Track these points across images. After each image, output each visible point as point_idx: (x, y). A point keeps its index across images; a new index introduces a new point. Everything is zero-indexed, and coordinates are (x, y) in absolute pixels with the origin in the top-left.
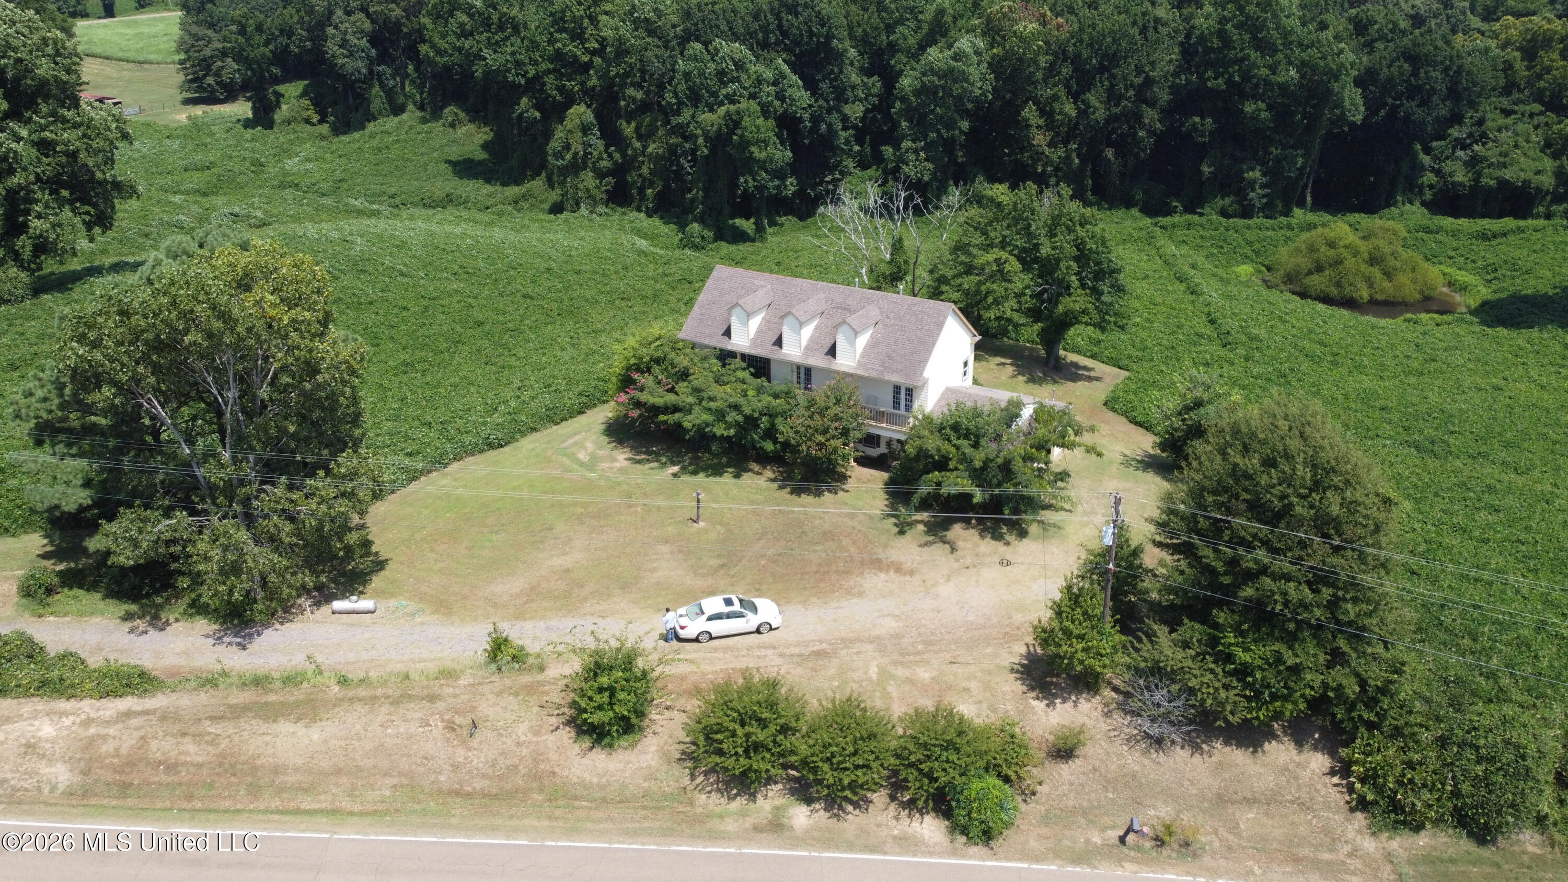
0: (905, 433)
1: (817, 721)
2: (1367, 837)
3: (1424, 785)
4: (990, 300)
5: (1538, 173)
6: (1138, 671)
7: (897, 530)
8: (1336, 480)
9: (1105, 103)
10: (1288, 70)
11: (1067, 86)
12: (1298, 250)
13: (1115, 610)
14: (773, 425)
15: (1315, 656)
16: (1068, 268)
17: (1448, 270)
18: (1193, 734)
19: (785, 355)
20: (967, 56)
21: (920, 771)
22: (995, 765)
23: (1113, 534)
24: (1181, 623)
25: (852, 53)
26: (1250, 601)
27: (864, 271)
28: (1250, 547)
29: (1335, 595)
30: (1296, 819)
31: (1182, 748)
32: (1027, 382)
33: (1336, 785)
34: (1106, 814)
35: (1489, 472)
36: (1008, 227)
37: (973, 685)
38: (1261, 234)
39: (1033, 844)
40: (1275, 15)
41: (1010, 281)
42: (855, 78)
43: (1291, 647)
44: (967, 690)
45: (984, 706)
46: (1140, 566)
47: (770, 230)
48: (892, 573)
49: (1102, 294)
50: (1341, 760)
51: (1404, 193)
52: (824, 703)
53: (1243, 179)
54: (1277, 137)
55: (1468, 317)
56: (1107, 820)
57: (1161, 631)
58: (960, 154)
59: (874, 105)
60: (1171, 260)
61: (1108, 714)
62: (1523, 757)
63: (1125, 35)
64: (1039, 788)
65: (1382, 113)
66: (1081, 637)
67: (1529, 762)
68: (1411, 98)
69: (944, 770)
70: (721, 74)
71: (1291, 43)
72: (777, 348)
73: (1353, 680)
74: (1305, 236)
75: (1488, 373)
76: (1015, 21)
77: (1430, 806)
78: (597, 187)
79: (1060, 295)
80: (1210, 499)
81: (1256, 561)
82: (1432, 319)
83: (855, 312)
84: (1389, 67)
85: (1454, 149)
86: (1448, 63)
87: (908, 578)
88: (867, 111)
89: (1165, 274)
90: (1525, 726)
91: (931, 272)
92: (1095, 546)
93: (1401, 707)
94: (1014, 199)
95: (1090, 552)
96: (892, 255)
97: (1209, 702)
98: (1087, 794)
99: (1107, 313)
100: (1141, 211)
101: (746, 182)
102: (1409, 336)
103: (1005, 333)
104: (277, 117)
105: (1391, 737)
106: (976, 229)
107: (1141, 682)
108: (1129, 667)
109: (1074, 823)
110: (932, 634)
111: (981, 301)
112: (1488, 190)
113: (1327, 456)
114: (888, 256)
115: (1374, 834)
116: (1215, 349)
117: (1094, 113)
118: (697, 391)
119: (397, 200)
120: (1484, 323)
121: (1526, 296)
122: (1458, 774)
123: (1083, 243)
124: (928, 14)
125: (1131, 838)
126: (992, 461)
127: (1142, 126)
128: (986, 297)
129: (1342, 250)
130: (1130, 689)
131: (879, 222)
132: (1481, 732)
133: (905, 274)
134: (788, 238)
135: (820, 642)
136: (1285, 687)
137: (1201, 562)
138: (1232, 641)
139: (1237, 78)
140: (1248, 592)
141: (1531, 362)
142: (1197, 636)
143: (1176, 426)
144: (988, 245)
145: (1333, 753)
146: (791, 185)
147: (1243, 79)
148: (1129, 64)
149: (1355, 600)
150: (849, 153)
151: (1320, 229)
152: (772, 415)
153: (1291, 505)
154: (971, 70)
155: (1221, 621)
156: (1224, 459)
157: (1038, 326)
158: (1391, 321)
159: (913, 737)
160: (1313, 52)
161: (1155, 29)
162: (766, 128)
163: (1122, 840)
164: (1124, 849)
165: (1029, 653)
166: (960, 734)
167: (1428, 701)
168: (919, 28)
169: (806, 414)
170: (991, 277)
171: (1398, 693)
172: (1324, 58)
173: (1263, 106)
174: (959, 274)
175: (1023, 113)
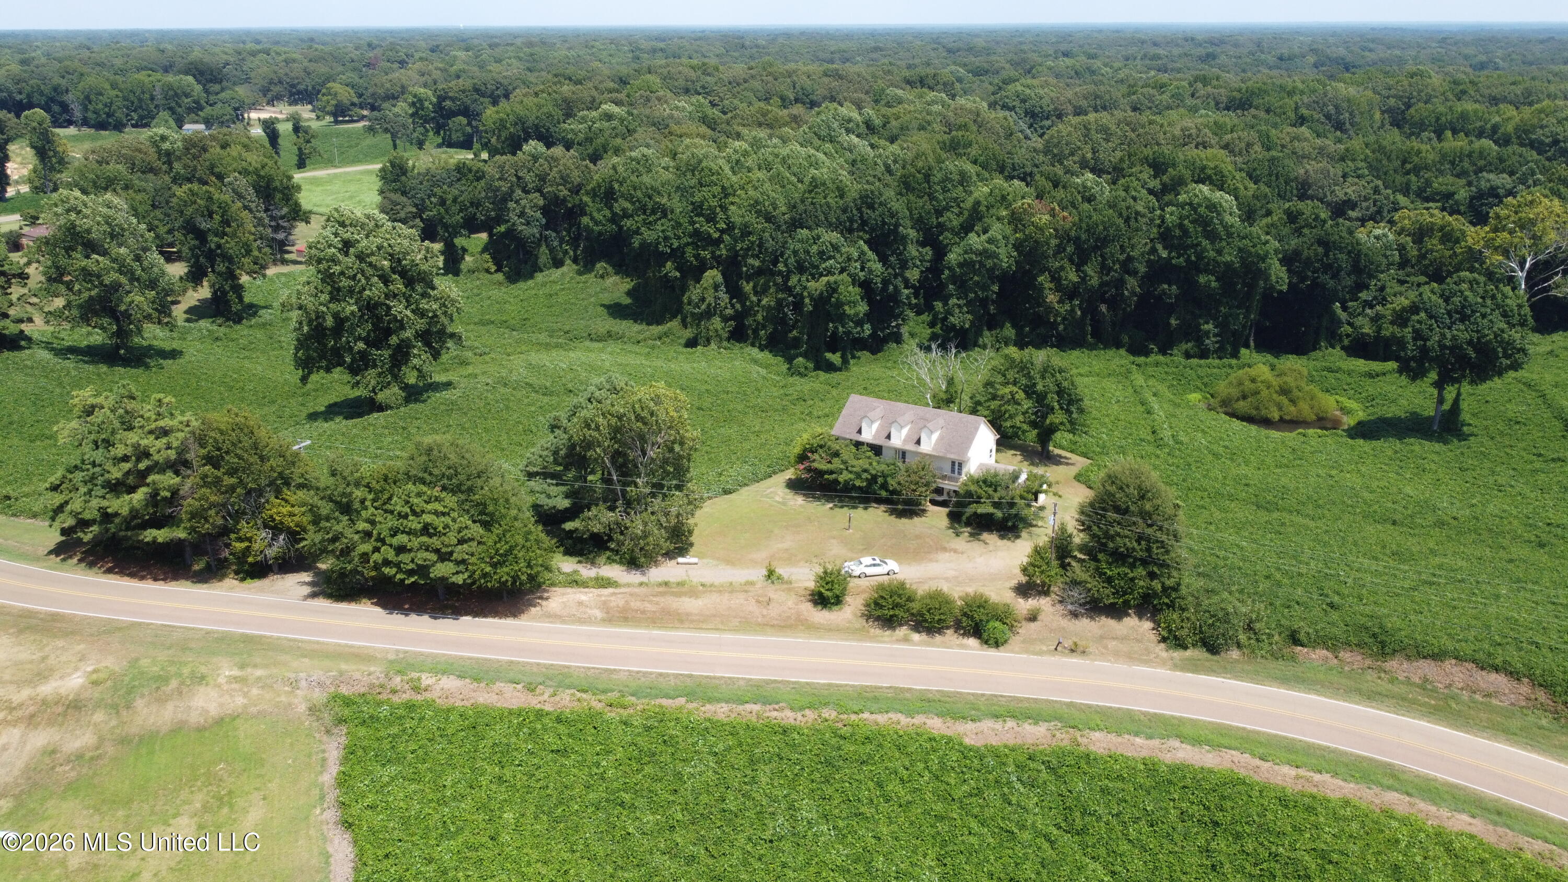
0: (958, 486)
2: (1164, 652)
4: (1007, 415)
6: (1066, 584)
7: (954, 535)
8: (1148, 496)
9: (1099, 273)
10: (1230, 254)
11: (1071, 259)
12: (1231, 383)
13: (1058, 559)
14: (886, 482)
16: (1052, 398)
17: (1341, 399)
19: (892, 443)
20: (998, 240)
22: (1001, 619)
25: (913, 234)
26: (1112, 549)
27: (931, 400)
28: (1113, 525)
29: (1149, 546)
31: (1086, 617)
32: (1029, 465)
33: (1154, 634)
36: (1018, 372)
39: (1017, 648)
40: (1219, 214)
41: (1019, 405)
42: (914, 251)
44: (991, 591)
45: (998, 598)
46: (1070, 540)
47: (852, 362)
49: (1072, 413)
51: (1326, 339)
53: (1200, 330)
56: (1050, 643)
58: (992, 307)
60: (1139, 389)
63: (1114, 224)
65: (1305, 283)
67: (1230, 617)
68: (1325, 272)
69: (978, 615)
70: (821, 254)
71: (1232, 234)
72: (887, 440)
73: (1160, 585)
74: (1240, 373)
76: (1033, 215)
78: (723, 329)
82: (1316, 433)
83: (930, 421)
85: (1364, 307)
86: (1350, 248)
87: (960, 555)
89: (1132, 399)
91: (971, 398)
93: (1182, 596)
94: (1021, 356)
96: (947, 387)
97: (1096, 595)
98: (1042, 634)
100: (1126, 351)
101: (836, 328)
104: (463, 266)
105: (1176, 609)
107: (1068, 589)
108: (1062, 583)
109: (1035, 643)
110: (973, 576)
111: (1001, 416)
112: (1385, 341)
114: (944, 388)
115: (1167, 651)
116: (1151, 449)
117: (1090, 280)
118: (844, 462)
119: (571, 335)
120: (1351, 436)
121: (1387, 418)
122: (1202, 623)
123: (1061, 383)
125: (1059, 648)
128: (1004, 414)
129: (1259, 384)
133: (955, 399)
135: (919, 575)
136: (1130, 588)
139: (1193, 258)
140: (1112, 545)
142: (1092, 566)
146: (867, 330)
148: (1116, 246)
151: (1252, 366)
152: (885, 476)
154: (1000, 250)
155: (1101, 559)
157: (1035, 432)
158: (1288, 434)
159: (965, 604)
160: (1246, 242)
161: (1136, 219)
162: (854, 292)
163: (1056, 649)
164: (1057, 652)
165: (1018, 579)
166: (985, 602)
168: (962, 214)
169: (906, 474)
170: (1008, 402)
171: (1180, 590)
173: (1213, 278)
174: (988, 400)
175: (1039, 279)
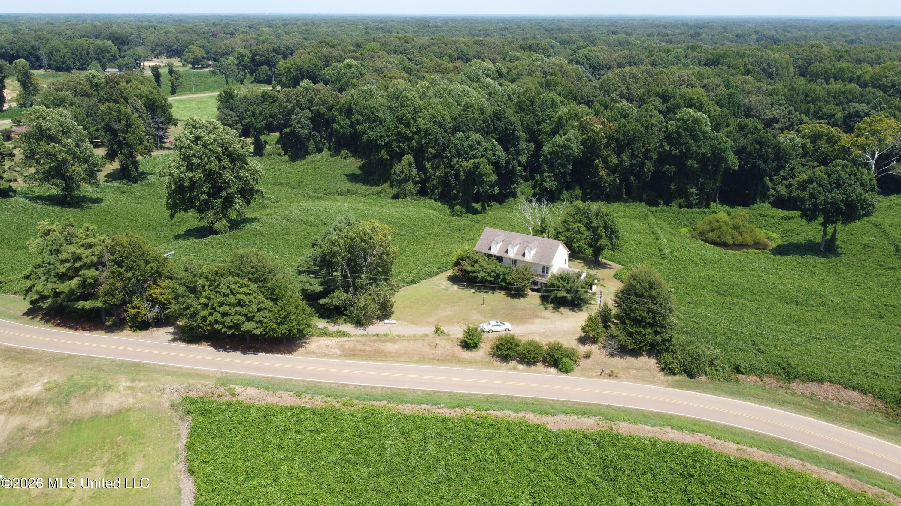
0: (546, 280)
1: (525, 344)
3: (676, 363)
4: (575, 240)
9: (630, 159)
11: (614, 151)
12: (705, 223)
13: (602, 322)
14: (505, 278)
15: (650, 332)
16: (601, 230)
17: (768, 232)
18: (621, 353)
20: (572, 139)
21: (550, 355)
25: (523, 135)
27: (533, 231)
28: (634, 304)
29: (654, 315)
30: (645, 373)
31: (618, 357)
32: (588, 269)
33: (657, 366)
39: (578, 374)
40: (699, 125)
41: (582, 234)
43: (643, 329)
46: (610, 312)
47: (487, 208)
48: (543, 319)
49: (613, 239)
50: (659, 360)
51: (760, 198)
53: (688, 192)
56: (597, 371)
57: (613, 326)
58: (568, 178)
59: (531, 155)
63: (639, 131)
65: (748, 165)
68: (760, 159)
69: (556, 355)
70: (470, 146)
72: (506, 254)
73: (660, 338)
74: (711, 216)
76: (592, 125)
78: (414, 189)
79: (598, 239)
81: (635, 307)
82: (755, 252)
84: (751, 146)
85: (782, 180)
86: (774, 146)
88: (528, 158)
91: (555, 230)
93: (672, 345)
95: (597, 311)
96: (541, 223)
97: (624, 343)
98: (593, 366)
100: (645, 203)
101: (479, 189)
102: (739, 257)
103: (581, 252)
104: (265, 152)
106: (571, 216)
107: (608, 340)
108: (605, 336)
109: (589, 371)
117: (625, 163)
118: (481, 266)
119: (326, 192)
120: (774, 254)
121: (794, 243)
122: (685, 361)
123: (606, 222)
124: (555, 118)
125: (603, 374)
133: (546, 230)
138: (630, 328)
139: (684, 151)
142: (622, 328)
144: (575, 221)
145: (656, 358)
146: (497, 190)
147: (687, 151)
149: (659, 316)
150: (521, 176)
151: (717, 213)
152: (504, 274)
154: (573, 145)
155: (626, 322)
157: (591, 250)
158: (737, 252)
160: (714, 141)
161: (651, 128)
162: (489, 168)
163: (600, 374)
164: (601, 376)
165: (580, 335)
170: (576, 232)
171: (671, 342)
172: (720, 144)
173: (695, 162)
174: (565, 231)
175: (596, 162)
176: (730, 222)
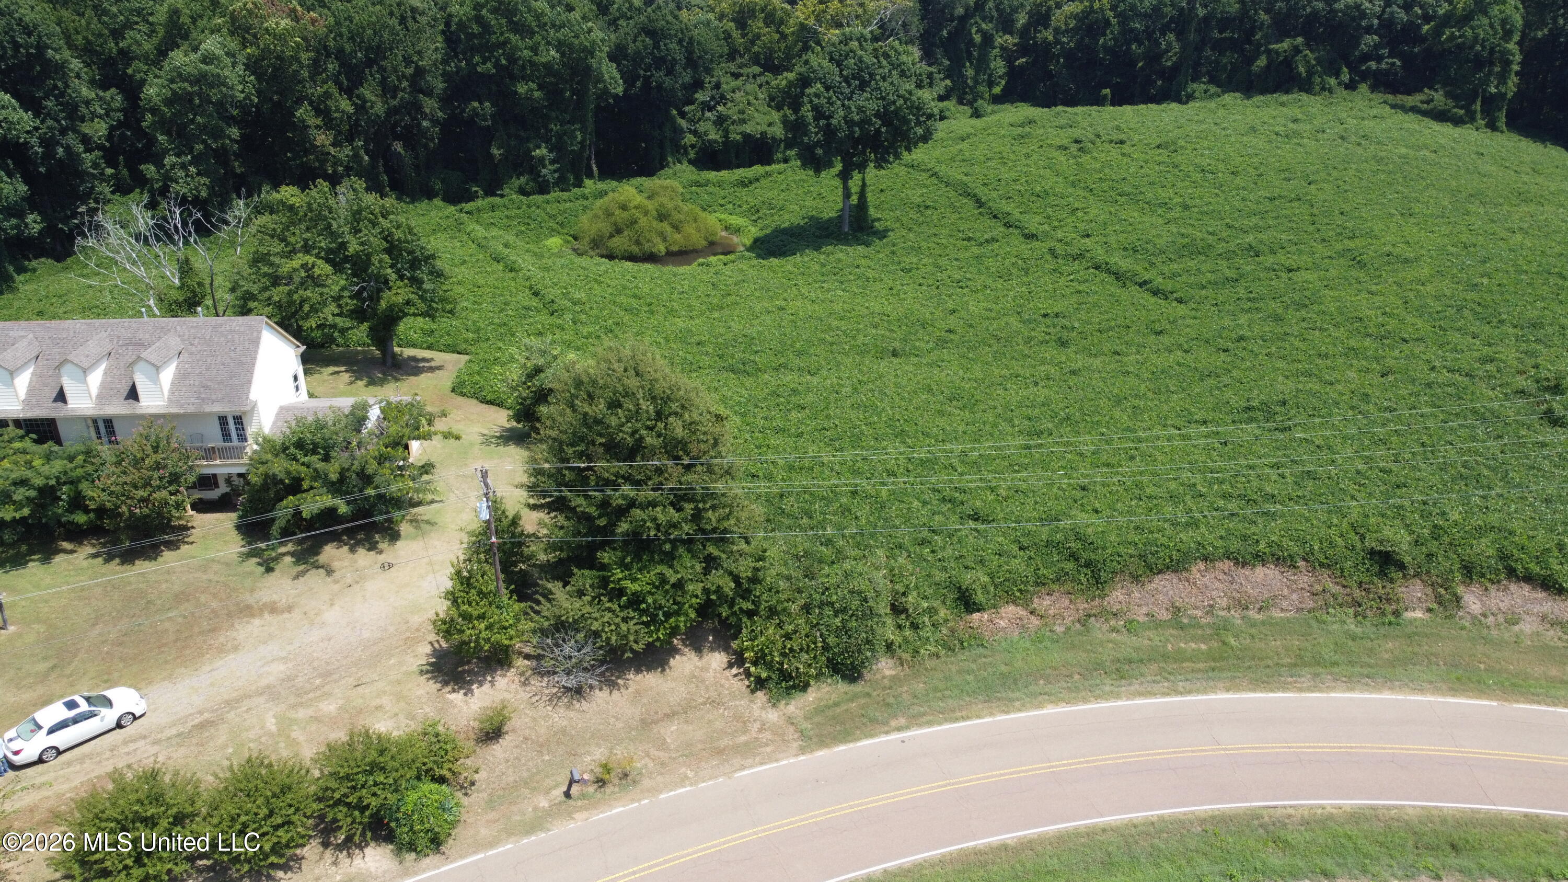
0: (245, 465)
1: (216, 795)
2: (769, 710)
3: (801, 650)
4: (306, 308)
5: (770, 125)
6: (544, 632)
7: (262, 569)
8: (673, 406)
9: (382, 97)
10: (548, 50)
11: (338, 83)
12: (596, 216)
13: (508, 582)
14: (77, 494)
15: (692, 567)
16: (380, 261)
17: (722, 216)
18: (607, 674)
19: (73, 410)
20: (218, 58)
21: (348, 805)
22: (427, 771)
23: (488, 507)
24: (572, 574)
25: (76, 64)
26: (628, 535)
27: (152, 302)
28: (615, 485)
29: (696, 508)
30: (711, 717)
31: (601, 689)
32: (367, 386)
33: (735, 676)
34: (547, 776)
35: (789, 378)
36: (308, 229)
37: (385, 701)
38: (562, 207)
39: (484, 832)
41: (324, 286)
42: (86, 92)
43: (671, 567)
44: (379, 708)
45: (401, 717)
46: (522, 534)
47: (21, 278)
48: (266, 615)
49: (422, 282)
50: (735, 653)
51: (673, 155)
52: (221, 775)
53: (533, 158)
54: (554, 114)
55: (747, 254)
56: (549, 782)
57: (555, 587)
58: (237, 164)
59: (119, 121)
60: (484, 243)
61: (525, 683)
62: (866, 600)
63: (385, 26)
64: (476, 776)
65: (638, 84)
66: (482, 617)
67: (871, 603)
68: (658, 68)
69: (374, 794)
71: (545, 24)
72: (60, 404)
73: (728, 579)
74: (599, 203)
75: (772, 298)
76: (264, 18)
77: (810, 665)
79: (380, 290)
80: (570, 451)
81: (624, 497)
82: (719, 260)
83: (150, 345)
84: (634, 41)
85: (703, 111)
86: (680, 35)
87: (286, 615)
88: (112, 129)
89: (481, 256)
90: (861, 574)
91: (233, 290)
92: (476, 526)
93: (770, 590)
94: (306, 199)
95: (471, 534)
96: (181, 279)
97: (614, 638)
98: (524, 765)
99: (432, 301)
100: (443, 200)
102: (705, 277)
103: (332, 340)
105: (768, 618)
106: (272, 237)
107: (549, 641)
108: (534, 632)
109: (518, 796)
110: (328, 664)
111: (296, 312)
112: (736, 144)
113: (661, 387)
114: (177, 281)
115: (774, 705)
116: (544, 318)
117: (372, 107)
120: (759, 256)
121: (784, 229)
122: (824, 631)
123: (391, 234)
124: (161, 15)
125: (575, 789)
126: (348, 470)
127: (425, 116)
128: (301, 306)
129: (634, 211)
130: (540, 651)
131: (157, 249)
132: (832, 591)
133: (203, 297)
134: (45, 283)
135: (201, 713)
136: (675, 603)
137: (576, 512)
138: (620, 576)
139: (504, 62)
140: (623, 527)
141: (800, 282)
142: (589, 581)
143: (525, 395)
144: (290, 252)
145: (727, 649)
146: (34, 223)
147: (510, 62)
148: (396, 55)
149: (714, 508)
150: (102, 177)
151: (611, 194)
152: (73, 482)
153: (642, 438)
154: (226, 72)
155: (606, 561)
156: (574, 411)
157: (364, 327)
158: (687, 268)
159: (331, 774)
160: (566, 31)
161: (414, 18)
163: (567, 794)
164: (571, 802)
165: (435, 650)
166: (382, 752)
167: (788, 578)
168: (153, 31)
169: (118, 470)
170: (302, 284)
171: (764, 579)
172: (577, 37)
173: (534, 86)
174: (265, 289)
175: (298, 114)
176: (651, 205)
